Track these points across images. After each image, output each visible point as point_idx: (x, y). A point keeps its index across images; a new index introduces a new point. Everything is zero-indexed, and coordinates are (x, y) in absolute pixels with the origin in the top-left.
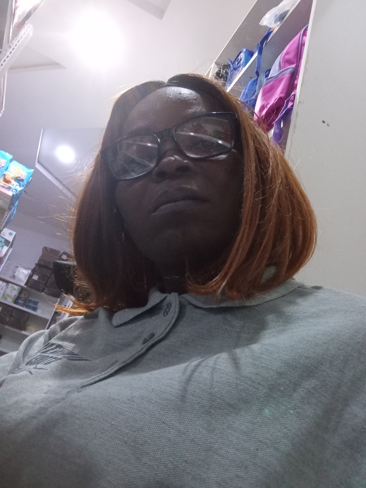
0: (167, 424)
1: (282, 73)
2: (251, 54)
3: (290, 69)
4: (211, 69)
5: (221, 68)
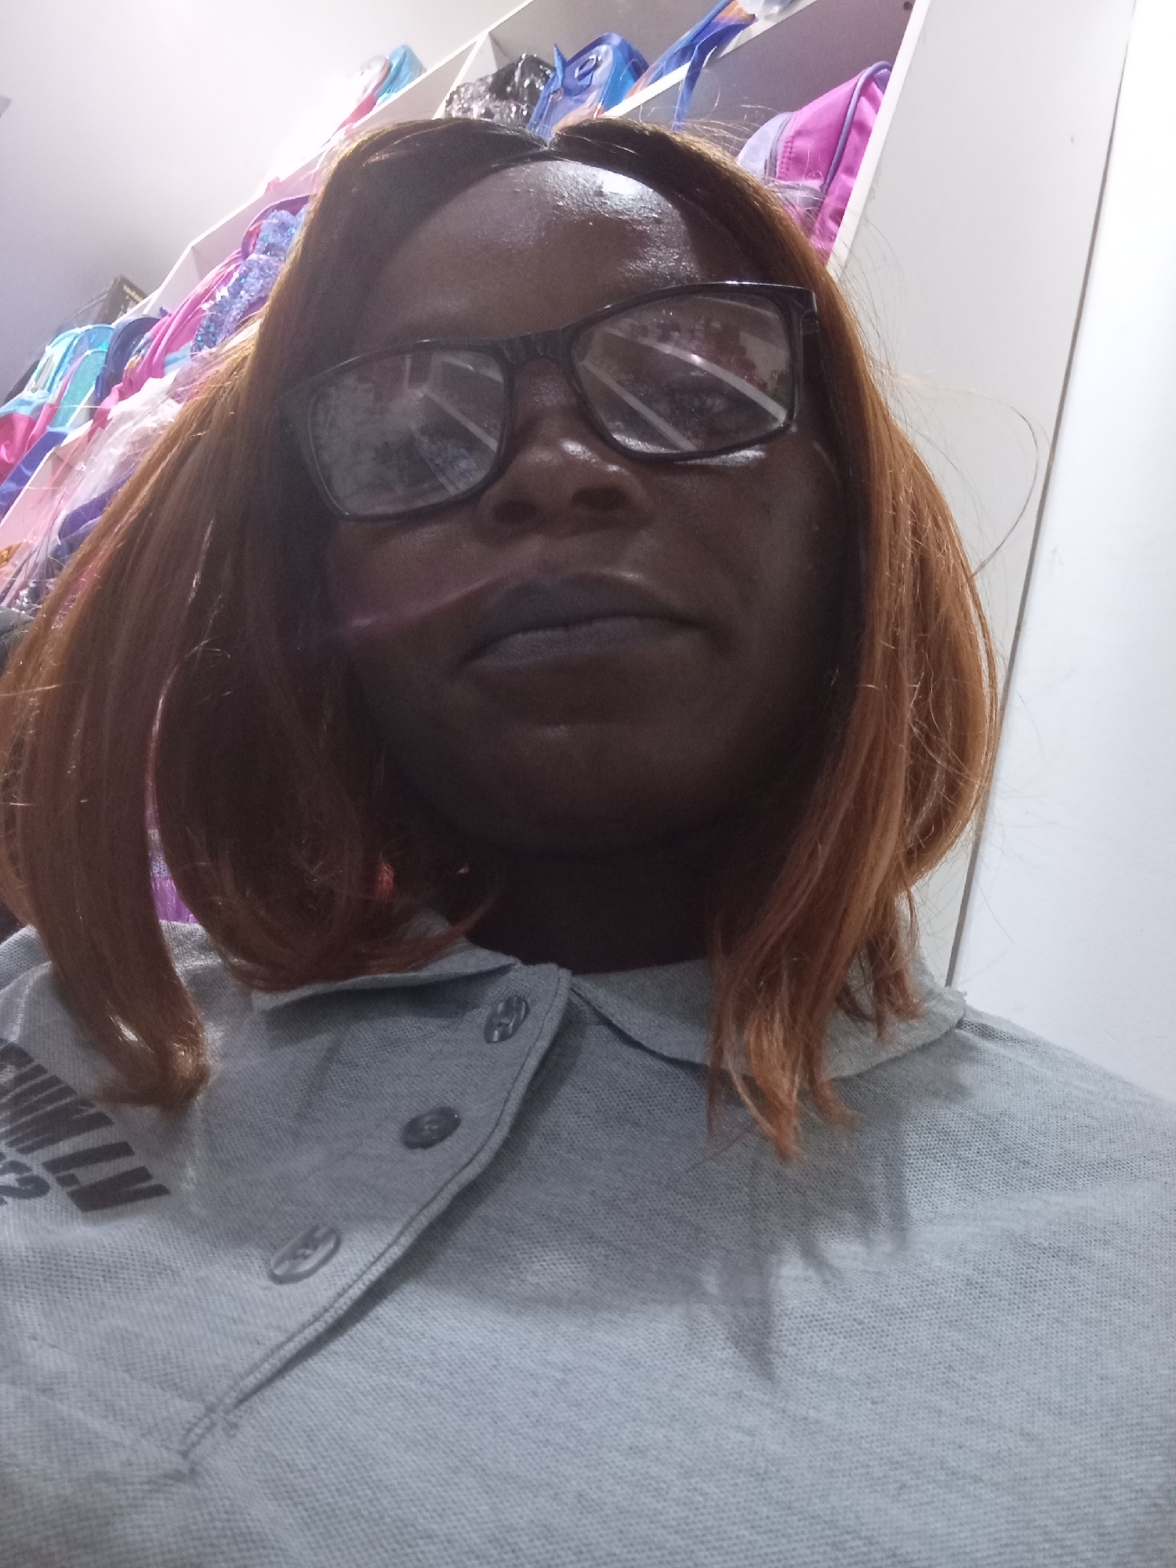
3: (805, 193)
4: (471, 48)
5: (513, 67)
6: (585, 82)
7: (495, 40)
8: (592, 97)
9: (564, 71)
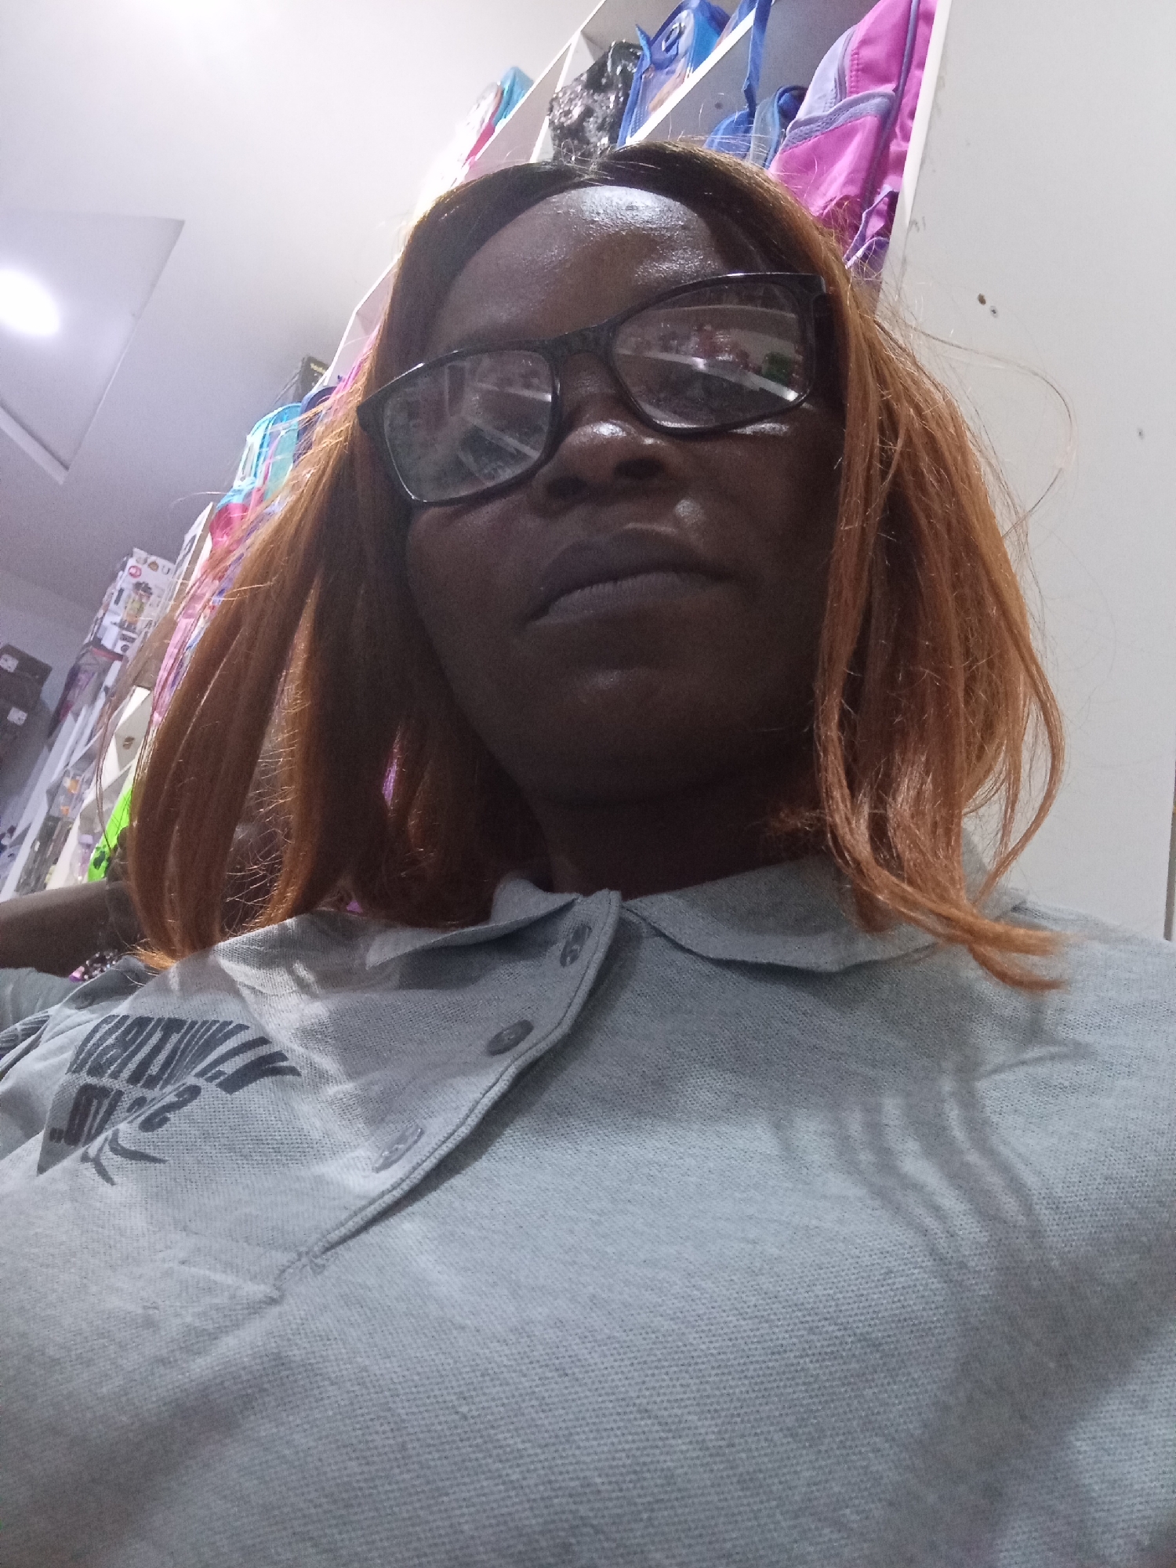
0: (656, 1417)
1: (852, 110)
2: (717, 22)
3: (877, 100)
4: (567, 51)
5: (605, 56)
6: (673, 52)
7: (588, 37)
8: (680, 66)
9: (650, 48)
